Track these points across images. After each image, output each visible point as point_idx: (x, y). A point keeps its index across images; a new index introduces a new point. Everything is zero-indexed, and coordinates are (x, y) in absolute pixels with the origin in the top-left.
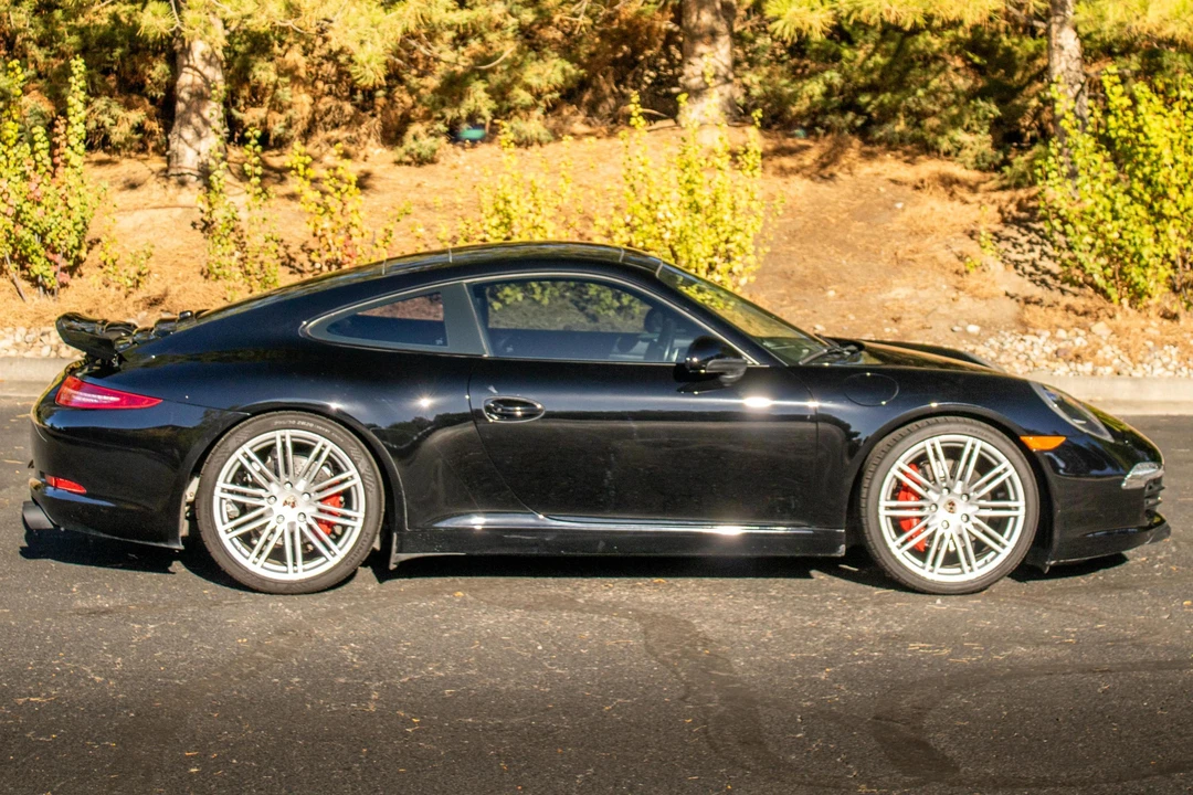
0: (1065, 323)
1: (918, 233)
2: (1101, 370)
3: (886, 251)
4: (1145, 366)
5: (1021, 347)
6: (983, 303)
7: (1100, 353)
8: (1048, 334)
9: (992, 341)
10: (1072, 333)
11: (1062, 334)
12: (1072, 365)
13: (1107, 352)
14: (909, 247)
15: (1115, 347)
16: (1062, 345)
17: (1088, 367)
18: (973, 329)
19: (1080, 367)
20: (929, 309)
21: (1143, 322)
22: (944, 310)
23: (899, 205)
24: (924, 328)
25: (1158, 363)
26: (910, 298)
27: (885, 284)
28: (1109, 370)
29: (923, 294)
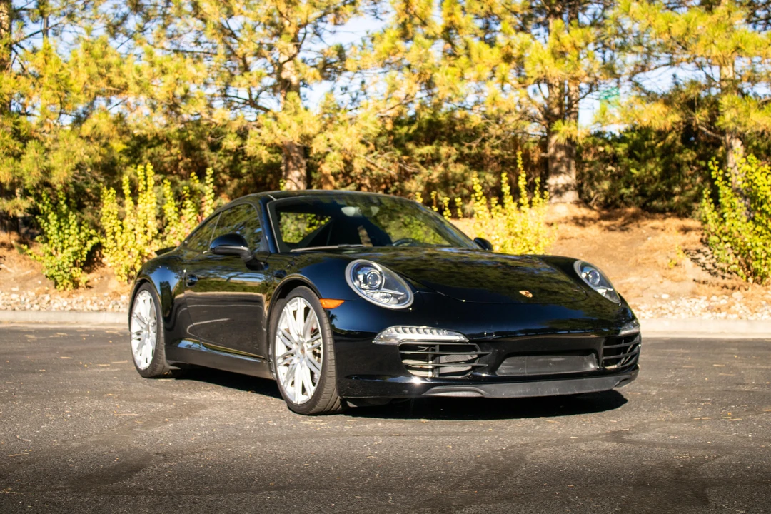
0: (718, 293)
1: (652, 251)
2: (730, 316)
3: (632, 260)
4: (758, 314)
5: (688, 305)
6: (677, 284)
7: (733, 307)
8: (706, 298)
9: (674, 303)
10: (720, 297)
11: (714, 298)
12: (714, 313)
13: (737, 307)
14: (645, 257)
15: (742, 304)
16: (712, 304)
17: (724, 314)
18: (665, 296)
19: (719, 315)
20: (645, 286)
21: (764, 292)
22: (653, 287)
23: (649, 238)
24: (638, 296)
25: (766, 312)
26: (636, 282)
27: (626, 275)
28: (735, 316)
29: (644, 280)
